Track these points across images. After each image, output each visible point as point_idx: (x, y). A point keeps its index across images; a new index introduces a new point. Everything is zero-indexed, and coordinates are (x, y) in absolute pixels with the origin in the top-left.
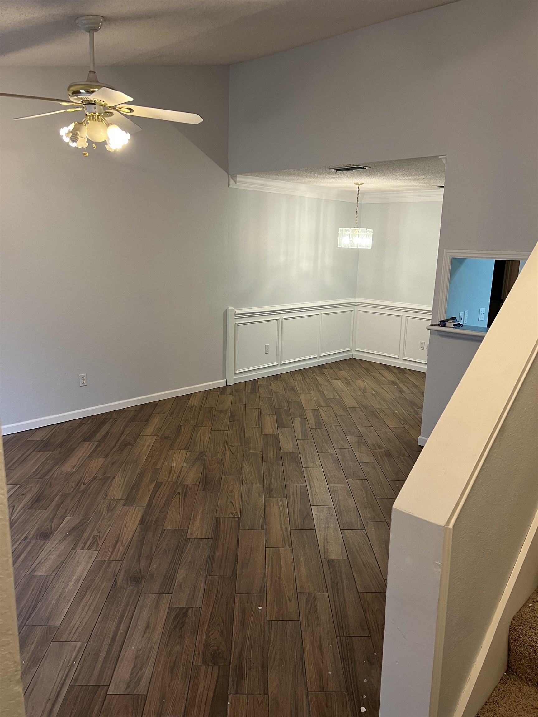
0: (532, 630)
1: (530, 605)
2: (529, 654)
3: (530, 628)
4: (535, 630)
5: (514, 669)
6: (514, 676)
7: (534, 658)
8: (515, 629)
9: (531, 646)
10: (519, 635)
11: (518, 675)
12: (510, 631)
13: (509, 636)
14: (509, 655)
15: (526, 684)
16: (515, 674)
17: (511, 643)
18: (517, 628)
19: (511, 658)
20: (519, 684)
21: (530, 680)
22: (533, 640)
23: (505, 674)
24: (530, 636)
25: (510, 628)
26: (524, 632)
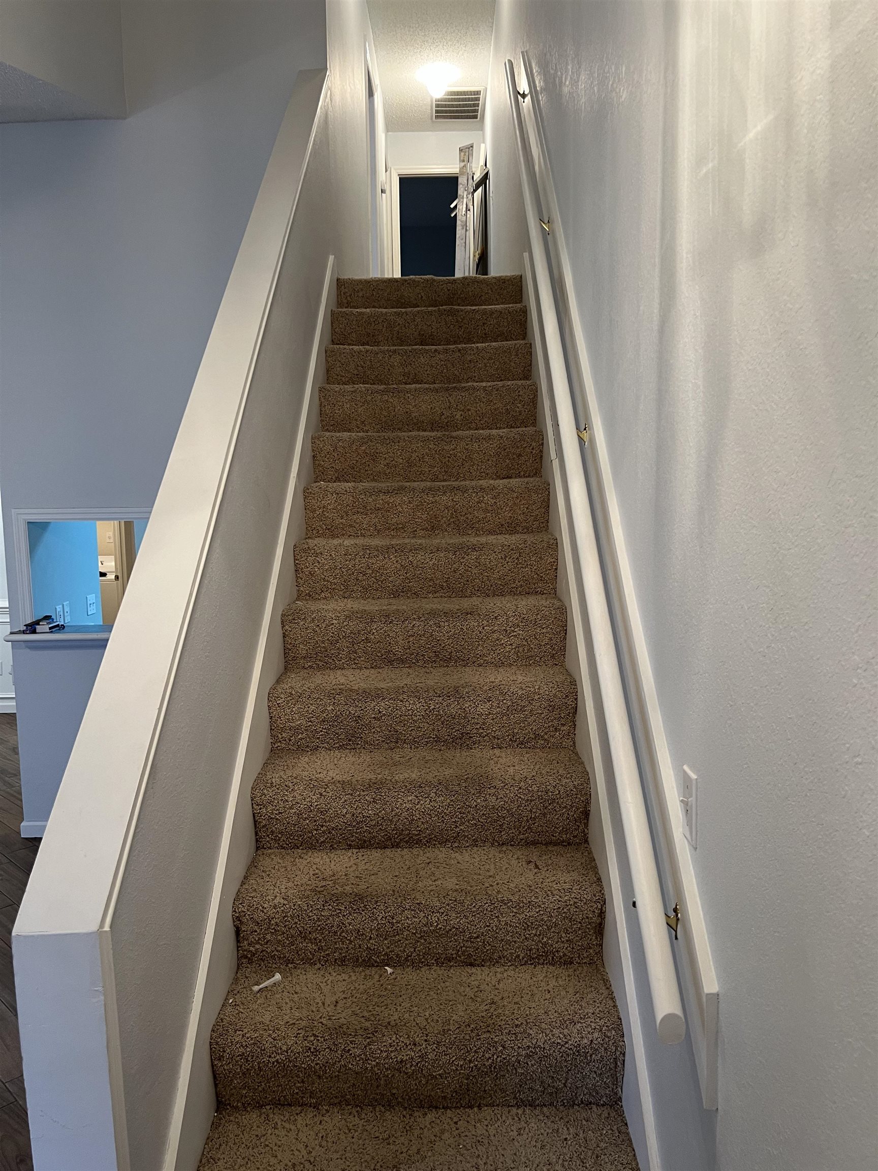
0: (238, 1032)
1: (230, 1001)
2: (241, 1066)
3: (235, 1032)
4: (242, 1031)
5: (226, 1100)
6: (228, 1111)
7: (248, 1069)
8: (217, 1043)
9: (241, 1055)
10: (223, 1048)
11: (233, 1106)
12: (211, 1049)
13: (211, 1056)
14: (216, 1085)
15: (244, 1113)
16: (228, 1107)
17: (215, 1065)
18: (219, 1040)
19: (220, 1086)
20: (236, 1118)
21: (249, 1104)
22: (242, 1046)
23: (216, 1114)
24: (237, 1042)
25: (211, 1045)
26: (229, 1040)
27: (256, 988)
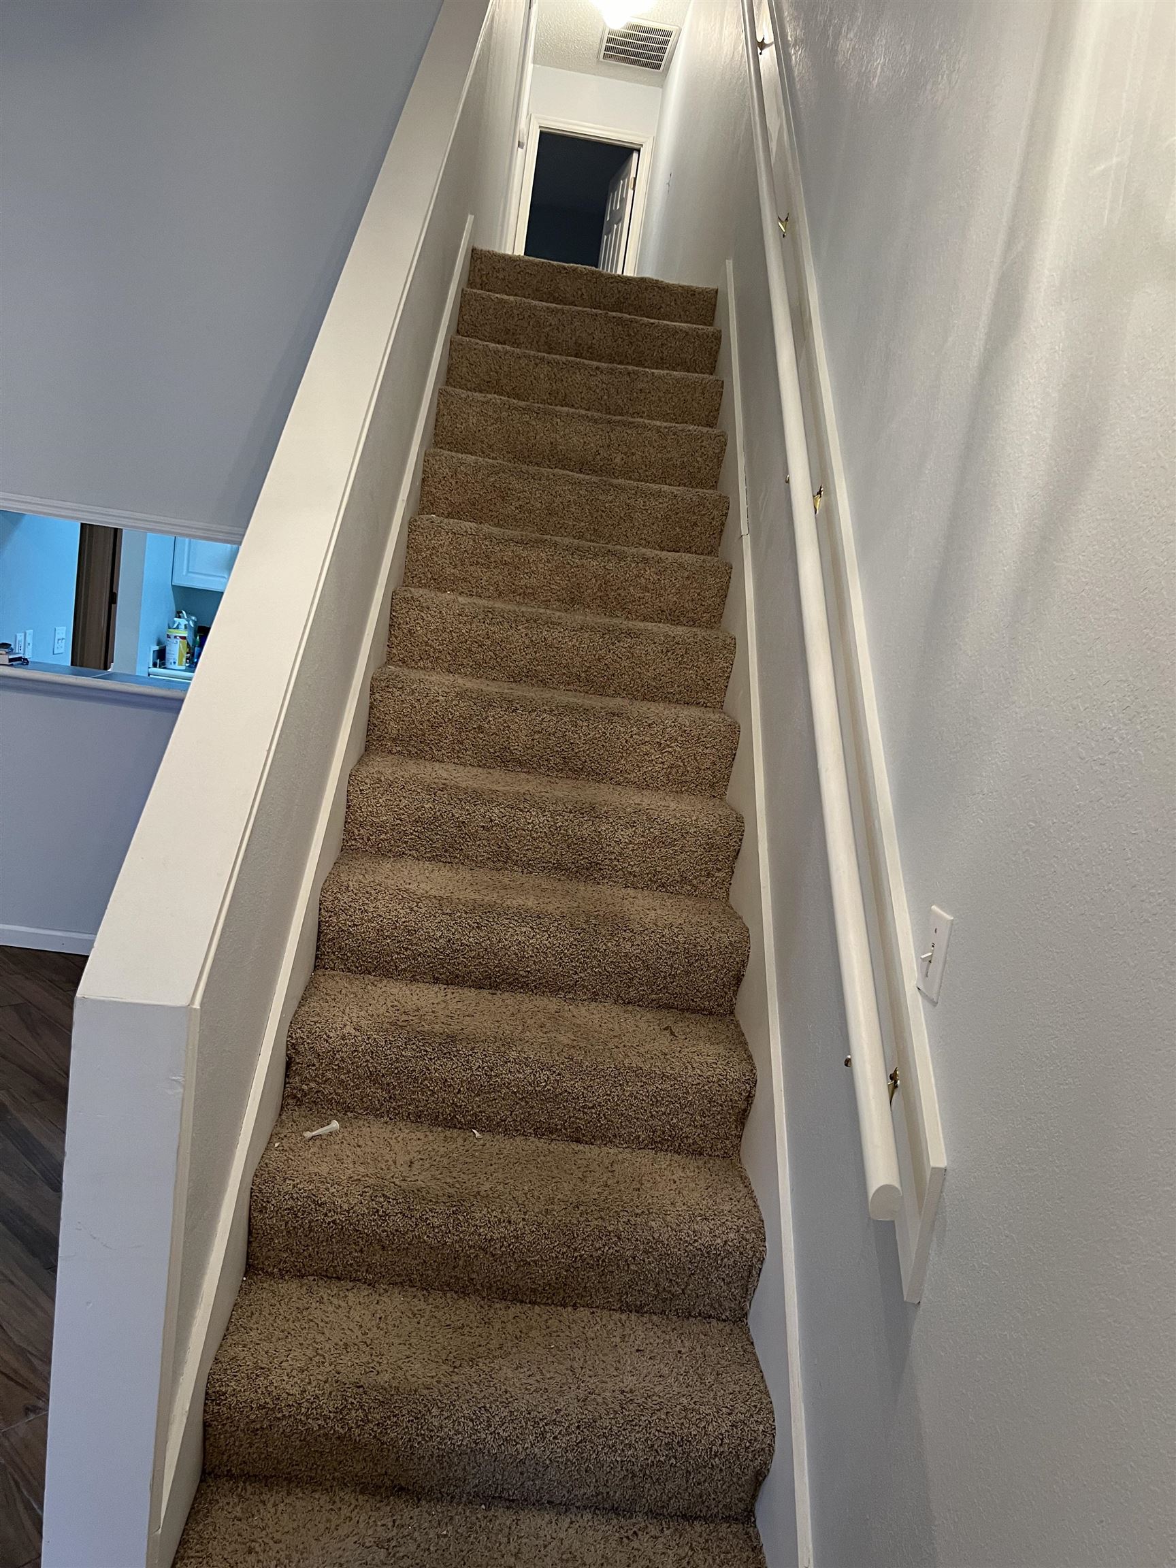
0: (288, 1181)
1: (276, 1145)
2: (287, 1223)
3: (285, 1180)
4: (294, 1181)
5: (258, 1264)
6: (259, 1277)
7: (295, 1228)
8: (260, 1191)
9: (289, 1209)
10: (268, 1198)
11: (267, 1272)
12: (251, 1197)
13: (250, 1206)
14: (249, 1243)
15: (281, 1281)
16: (260, 1272)
17: (254, 1217)
18: (263, 1187)
19: (254, 1244)
20: (270, 1285)
21: (287, 1272)
22: (292, 1198)
23: (245, 1279)
24: (286, 1193)
25: (251, 1193)
26: (276, 1189)
27: (308, 1134)
